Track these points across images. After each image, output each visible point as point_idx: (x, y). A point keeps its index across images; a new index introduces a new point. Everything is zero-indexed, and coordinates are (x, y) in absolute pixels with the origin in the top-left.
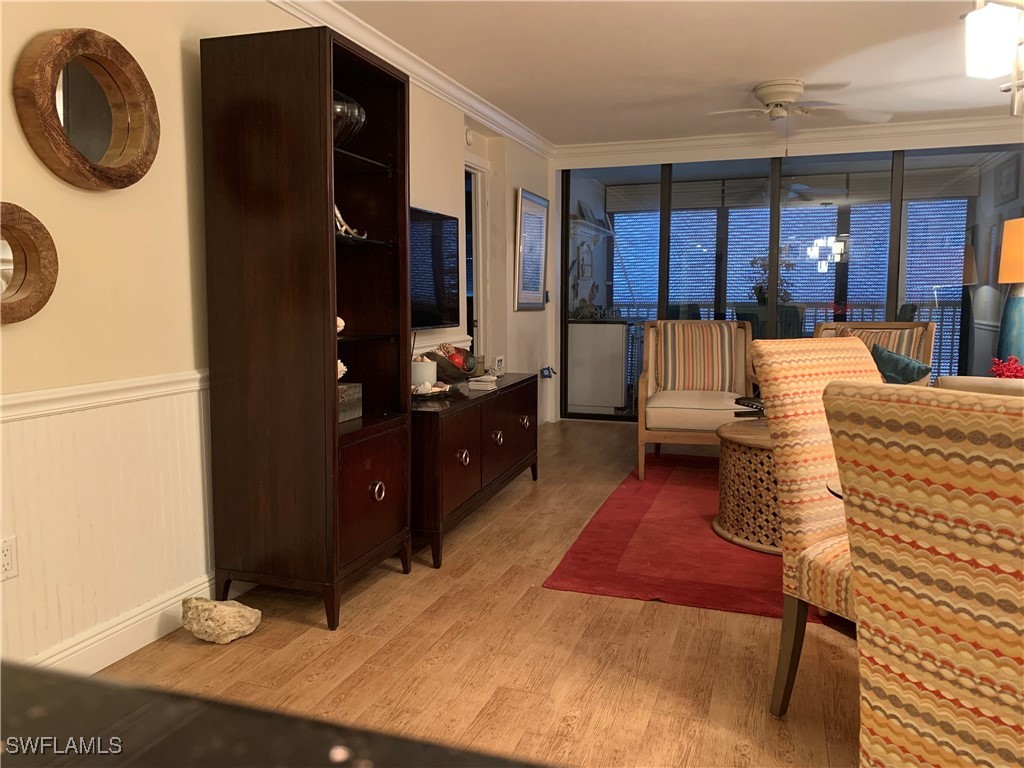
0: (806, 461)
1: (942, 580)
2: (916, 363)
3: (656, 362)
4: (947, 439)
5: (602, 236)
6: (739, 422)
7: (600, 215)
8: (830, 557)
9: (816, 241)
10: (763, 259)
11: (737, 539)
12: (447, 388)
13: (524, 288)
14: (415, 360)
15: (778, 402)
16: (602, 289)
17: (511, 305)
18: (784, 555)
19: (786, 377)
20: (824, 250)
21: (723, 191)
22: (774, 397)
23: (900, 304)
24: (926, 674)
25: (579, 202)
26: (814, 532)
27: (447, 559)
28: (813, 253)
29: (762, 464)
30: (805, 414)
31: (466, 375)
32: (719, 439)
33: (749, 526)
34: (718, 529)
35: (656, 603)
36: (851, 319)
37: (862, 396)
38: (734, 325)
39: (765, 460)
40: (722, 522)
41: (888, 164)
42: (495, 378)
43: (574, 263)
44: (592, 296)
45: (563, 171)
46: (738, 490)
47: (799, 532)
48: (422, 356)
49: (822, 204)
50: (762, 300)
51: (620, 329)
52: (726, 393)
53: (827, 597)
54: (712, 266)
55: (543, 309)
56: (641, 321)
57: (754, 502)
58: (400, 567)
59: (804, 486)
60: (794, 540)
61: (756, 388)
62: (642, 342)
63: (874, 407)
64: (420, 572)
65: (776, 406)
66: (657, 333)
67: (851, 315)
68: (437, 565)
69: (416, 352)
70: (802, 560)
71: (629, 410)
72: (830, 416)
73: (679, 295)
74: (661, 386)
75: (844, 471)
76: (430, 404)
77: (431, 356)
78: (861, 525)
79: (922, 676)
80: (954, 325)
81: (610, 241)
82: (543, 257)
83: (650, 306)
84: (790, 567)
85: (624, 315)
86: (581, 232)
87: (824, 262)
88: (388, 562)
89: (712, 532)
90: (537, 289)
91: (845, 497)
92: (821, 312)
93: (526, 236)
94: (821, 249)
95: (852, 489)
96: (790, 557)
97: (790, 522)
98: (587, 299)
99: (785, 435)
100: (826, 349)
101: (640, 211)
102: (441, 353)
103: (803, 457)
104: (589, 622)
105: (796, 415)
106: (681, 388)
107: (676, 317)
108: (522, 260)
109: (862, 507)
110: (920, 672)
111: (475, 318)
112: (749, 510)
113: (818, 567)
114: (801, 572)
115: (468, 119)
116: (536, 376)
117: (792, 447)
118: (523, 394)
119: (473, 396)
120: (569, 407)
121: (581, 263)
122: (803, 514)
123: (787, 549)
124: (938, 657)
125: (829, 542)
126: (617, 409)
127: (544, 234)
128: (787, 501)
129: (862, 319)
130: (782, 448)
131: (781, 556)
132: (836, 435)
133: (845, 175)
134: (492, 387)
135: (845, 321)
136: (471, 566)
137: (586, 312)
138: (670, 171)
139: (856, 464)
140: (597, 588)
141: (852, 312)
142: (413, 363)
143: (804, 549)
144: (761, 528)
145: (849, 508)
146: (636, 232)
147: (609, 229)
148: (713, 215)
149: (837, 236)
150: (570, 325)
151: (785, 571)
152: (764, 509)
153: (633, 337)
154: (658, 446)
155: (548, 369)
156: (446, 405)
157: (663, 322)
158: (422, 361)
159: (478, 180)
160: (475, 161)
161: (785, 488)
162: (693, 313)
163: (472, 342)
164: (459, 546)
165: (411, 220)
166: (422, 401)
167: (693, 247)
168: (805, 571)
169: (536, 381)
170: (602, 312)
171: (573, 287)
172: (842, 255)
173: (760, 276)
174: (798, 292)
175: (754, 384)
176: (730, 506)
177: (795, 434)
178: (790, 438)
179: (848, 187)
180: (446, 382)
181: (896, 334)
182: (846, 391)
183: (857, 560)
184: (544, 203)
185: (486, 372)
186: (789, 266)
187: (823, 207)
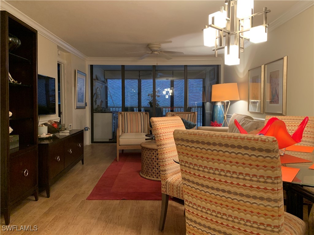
0: (167, 152)
1: (207, 185)
2: (192, 123)
3: (122, 124)
4: (207, 145)
5: (104, 86)
6: (146, 142)
7: (103, 79)
8: (174, 180)
9: (165, 89)
10: (151, 94)
11: (147, 177)
12: (52, 135)
13: (78, 102)
14: (39, 126)
15: (158, 136)
16: (104, 102)
17: (74, 107)
18: (162, 181)
19: (160, 128)
20: (167, 92)
21: (139, 74)
22: (157, 134)
23: (188, 107)
24: (204, 213)
25: (96, 75)
26: (170, 173)
27: (52, 194)
28: (164, 93)
29: (153, 154)
30: (166, 139)
31: (58, 130)
32: (141, 147)
33: (150, 173)
34: (141, 174)
35: (124, 200)
36: (175, 111)
37: (184, 133)
38: (144, 113)
39: (154, 153)
40: (142, 172)
41: (183, 69)
42: (69, 131)
43: (95, 94)
44: (101, 104)
45: (91, 65)
46: (147, 162)
47: (166, 174)
48: (42, 124)
49: (166, 79)
50: (151, 106)
51: (110, 114)
52: (143, 133)
53: (174, 193)
54: (137, 96)
55: (85, 108)
56: (117, 112)
57: (152, 165)
58: (34, 199)
59: (167, 160)
60: (164, 176)
61: (151, 131)
62: (117, 118)
63: (187, 136)
64: (42, 200)
65: (158, 137)
66: (122, 116)
67: (175, 110)
68: (48, 196)
69: (40, 123)
70: (167, 182)
71: (114, 139)
72: (175, 139)
73: (128, 104)
74: (123, 132)
75: (180, 156)
76: (45, 141)
77: (45, 124)
78: (184, 171)
79: (202, 214)
80: (201, 113)
81: (106, 88)
82: (85, 92)
83: (119, 108)
84: (163, 185)
85: (111, 110)
86: (97, 84)
87: (167, 95)
88: (30, 197)
89: (139, 176)
90: (83, 102)
91: (180, 163)
92: (167, 109)
93: (78, 85)
94: (166, 92)
95: (182, 161)
96: (163, 182)
97: (163, 171)
98: (99, 105)
99: (161, 145)
100: (171, 120)
101: (115, 79)
102: (49, 123)
103: (166, 151)
104: (102, 209)
105: (164, 139)
106: (130, 132)
107: (127, 111)
108: (77, 92)
109: (185, 166)
110: (202, 213)
111: (61, 111)
112: (150, 168)
113: (171, 184)
114: (166, 186)
115: (58, 47)
116: (83, 130)
117: (163, 149)
118: (78, 136)
119: (61, 138)
120: (94, 140)
121: (97, 94)
122: (166, 168)
123: (162, 179)
124: (206, 208)
125: (174, 176)
126: (110, 139)
127: (85, 84)
128: (162, 165)
129: (178, 111)
130: (160, 149)
131: (161, 181)
132: (177, 145)
133: (172, 71)
134: (68, 134)
135: (173, 112)
136: (61, 196)
137: (99, 109)
138: (124, 67)
139: (183, 153)
140: (105, 198)
141: (175, 109)
142: (39, 127)
143: (167, 179)
144: (154, 173)
145: (181, 166)
146: (114, 85)
147: (106, 84)
148: (137, 81)
149: (171, 88)
150: (94, 113)
151: (162, 186)
152: (154, 167)
153: (114, 117)
154: (123, 150)
155: (87, 127)
156: (51, 141)
157: (124, 112)
158: (42, 126)
159: (62, 66)
160: (61, 60)
161: (161, 161)
162: (132, 109)
163: (60, 119)
164: (57, 189)
165: (38, 78)
166: (42, 140)
167: (131, 90)
168: (168, 186)
169: (83, 132)
170: (105, 109)
171: (95, 101)
172: (172, 93)
173: (151, 99)
174: (161, 104)
175: (150, 130)
176: (145, 167)
177: (163, 145)
178: (162, 146)
179: (173, 75)
180: (51, 133)
181: (187, 115)
182: (180, 132)
183: (184, 182)
184: (85, 75)
185: (66, 129)
186: (158, 96)
187: (167, 80)
